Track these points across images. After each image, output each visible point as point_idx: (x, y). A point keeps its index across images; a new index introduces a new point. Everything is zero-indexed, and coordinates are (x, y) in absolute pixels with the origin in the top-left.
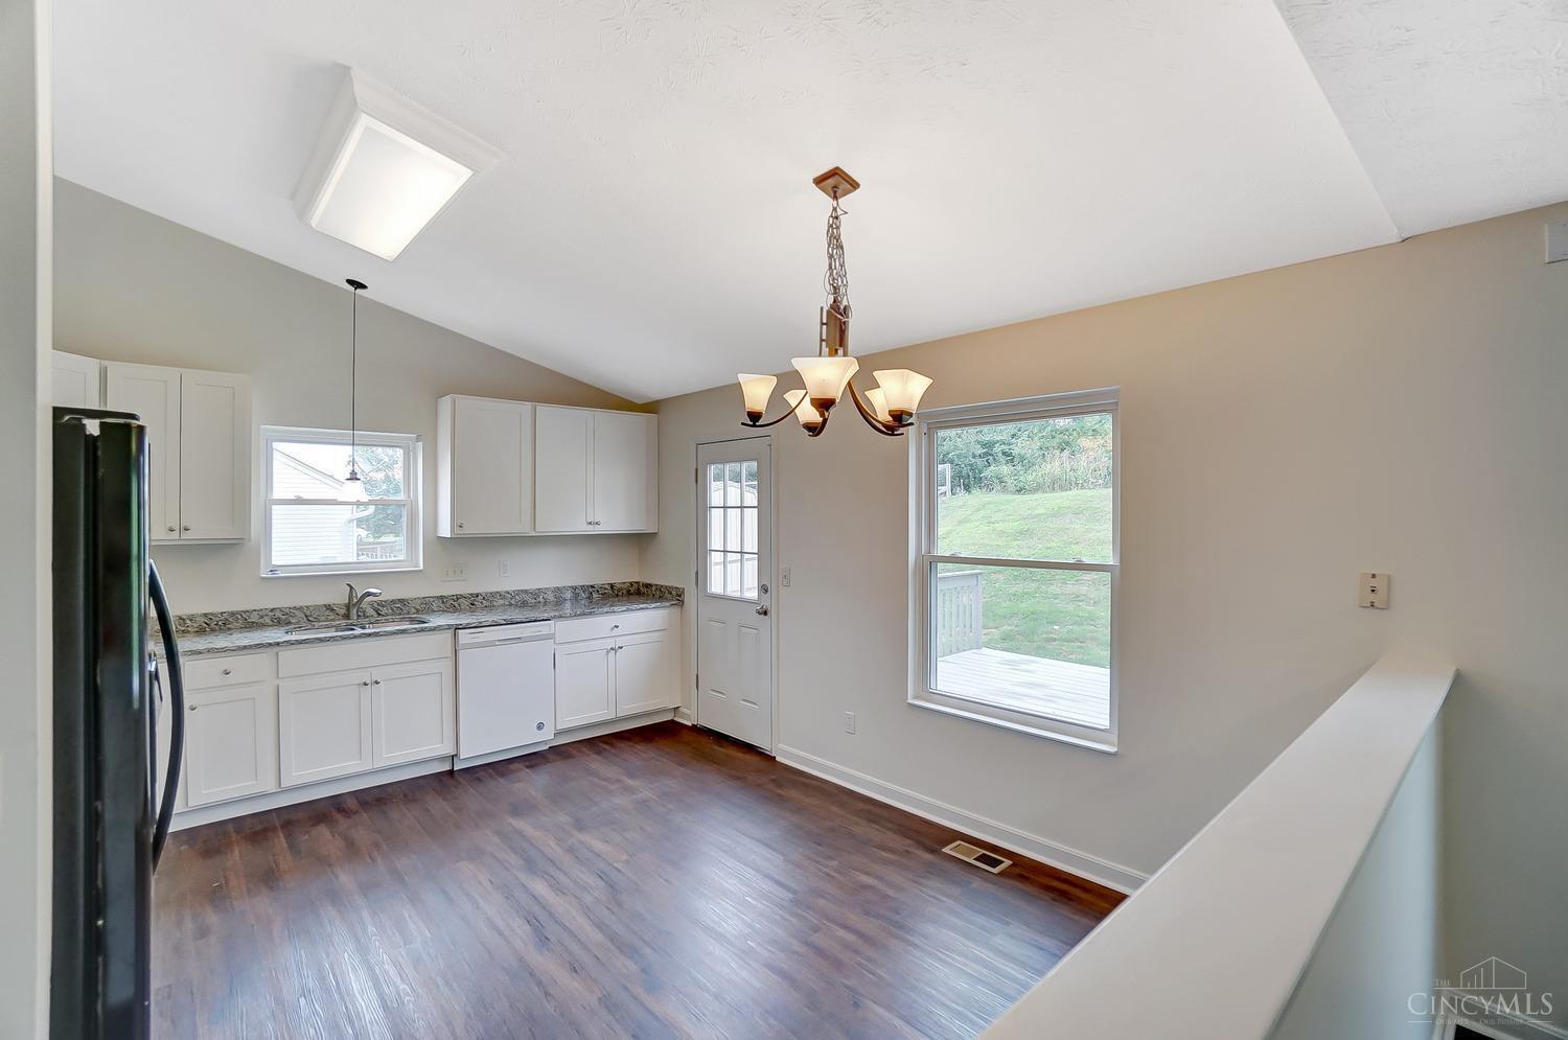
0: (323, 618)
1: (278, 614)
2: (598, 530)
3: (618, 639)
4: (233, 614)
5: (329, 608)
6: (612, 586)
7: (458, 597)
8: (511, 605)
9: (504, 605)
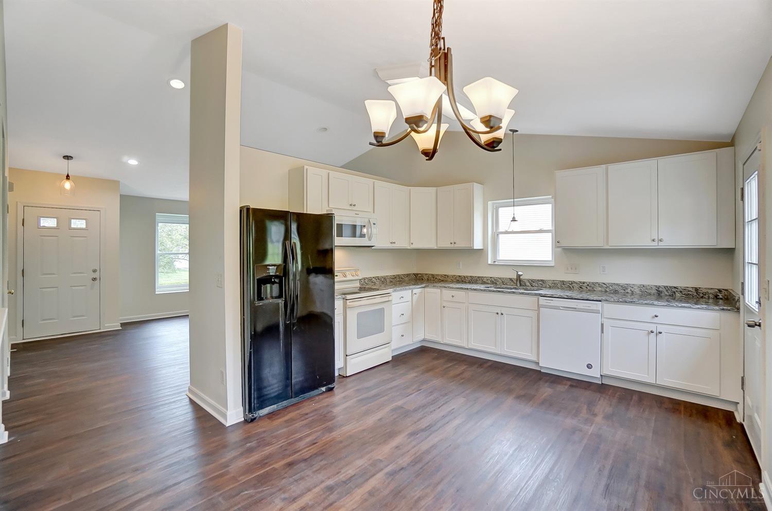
0: (509, 284)
1: (493, 280)
2: (662, 245)
3: (659, 326)
4: (479, 277)
5: (511, 279)
6: (696, 290)
7: (572, 283)
8: (606, 291)
9: (602, 291)
